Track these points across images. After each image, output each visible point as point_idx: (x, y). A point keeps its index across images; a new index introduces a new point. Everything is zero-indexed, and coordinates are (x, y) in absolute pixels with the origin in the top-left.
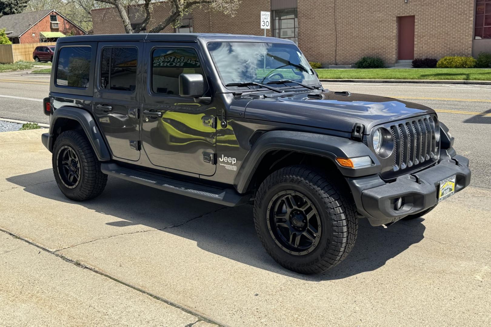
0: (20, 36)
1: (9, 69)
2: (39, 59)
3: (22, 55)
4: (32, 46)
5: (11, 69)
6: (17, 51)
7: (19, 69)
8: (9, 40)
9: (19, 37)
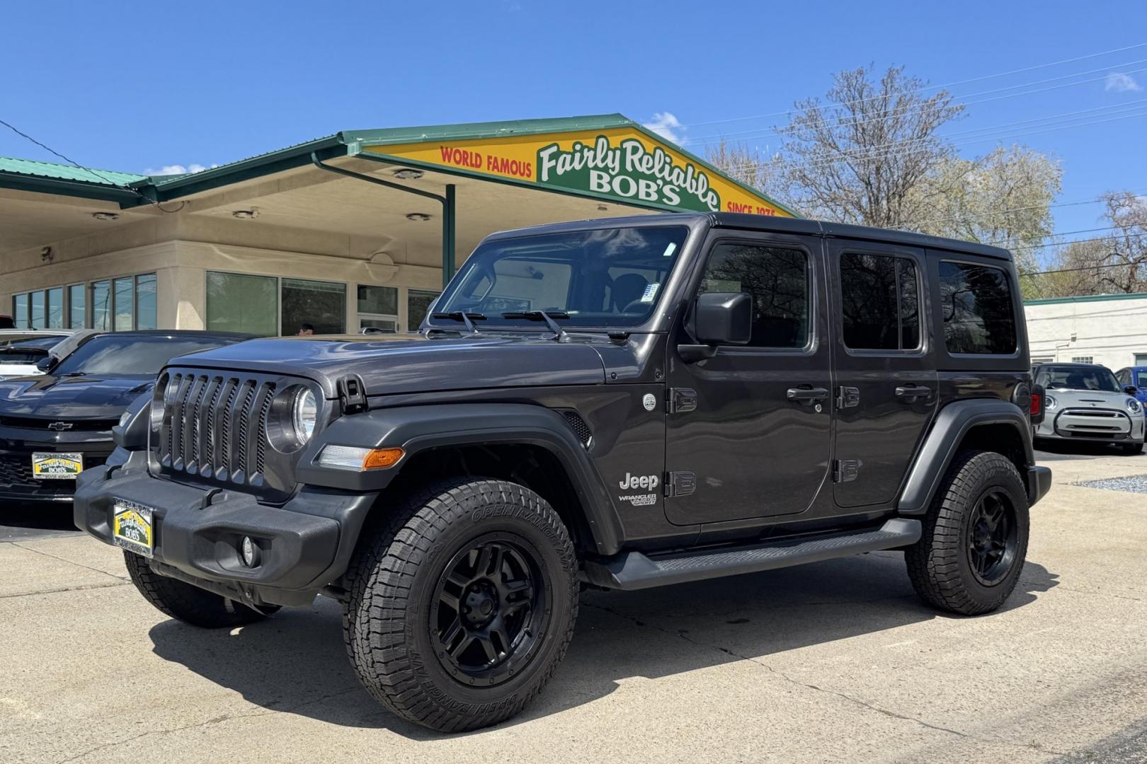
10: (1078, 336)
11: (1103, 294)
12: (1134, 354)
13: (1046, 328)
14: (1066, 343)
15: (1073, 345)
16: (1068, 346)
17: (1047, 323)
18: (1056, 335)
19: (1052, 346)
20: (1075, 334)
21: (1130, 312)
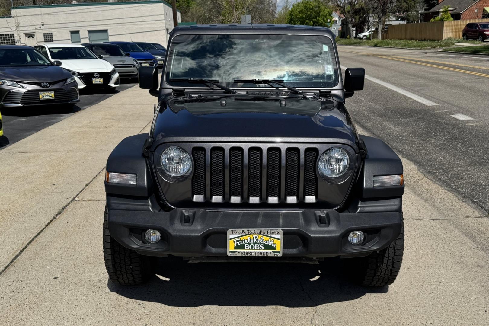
0: (462, 12)
1: (429, 46)
2: (467, 36)
3: (453, 32)
4: (464, 23)
5: (431, 46)
6: (449, 28)
7: (438, 47)
8: (451, 16)
9: (461, 14)
10: (44, 23)
11: (53, 4)
12: (70, 31)
13: (29, 20)
14: (39, 26)
15: (43, 27)
16: (40, 28)
17: (30, 18)
18: (35, 23)
19: (33, 28)
20: (43, 22)
21: (65, 13)
